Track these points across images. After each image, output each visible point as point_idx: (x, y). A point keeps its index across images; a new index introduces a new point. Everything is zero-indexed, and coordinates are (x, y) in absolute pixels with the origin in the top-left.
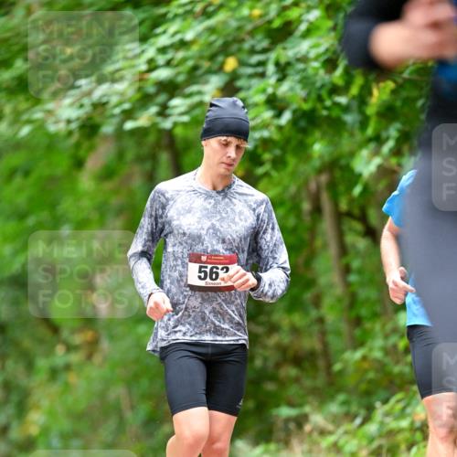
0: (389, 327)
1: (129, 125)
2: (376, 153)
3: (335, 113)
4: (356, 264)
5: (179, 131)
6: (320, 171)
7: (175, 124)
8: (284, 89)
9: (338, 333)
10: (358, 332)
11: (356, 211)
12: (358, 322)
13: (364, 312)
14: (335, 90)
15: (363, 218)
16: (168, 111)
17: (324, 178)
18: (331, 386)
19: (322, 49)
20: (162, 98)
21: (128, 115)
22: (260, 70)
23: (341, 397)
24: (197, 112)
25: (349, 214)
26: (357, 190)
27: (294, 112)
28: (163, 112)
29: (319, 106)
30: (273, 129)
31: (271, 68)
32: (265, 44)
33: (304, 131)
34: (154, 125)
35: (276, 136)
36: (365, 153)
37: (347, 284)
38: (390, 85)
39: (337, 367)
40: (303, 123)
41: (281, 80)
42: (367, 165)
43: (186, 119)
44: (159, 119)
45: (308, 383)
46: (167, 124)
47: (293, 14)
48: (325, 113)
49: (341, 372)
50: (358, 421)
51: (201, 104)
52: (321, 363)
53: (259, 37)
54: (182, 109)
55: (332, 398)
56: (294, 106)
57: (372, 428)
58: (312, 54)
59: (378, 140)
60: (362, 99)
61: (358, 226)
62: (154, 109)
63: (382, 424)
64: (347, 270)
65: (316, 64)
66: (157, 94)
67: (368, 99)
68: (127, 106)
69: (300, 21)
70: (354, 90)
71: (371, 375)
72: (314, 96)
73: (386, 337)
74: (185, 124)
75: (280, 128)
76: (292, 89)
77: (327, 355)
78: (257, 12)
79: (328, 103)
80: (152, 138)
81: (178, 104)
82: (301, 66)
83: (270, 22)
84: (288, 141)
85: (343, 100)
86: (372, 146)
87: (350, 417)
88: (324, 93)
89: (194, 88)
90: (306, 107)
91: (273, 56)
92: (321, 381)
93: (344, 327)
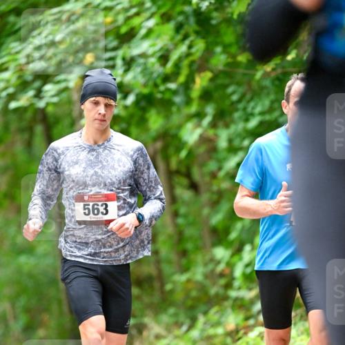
0: (207, 257)
1: (13, 105)
2: (199, 125)
3: (167, 96)
4: (183, 210)
5: (50, 109)
6: (155, 139)
7: (48, 104)
8: (129, 78)
9: (169, 262)
10: (184, 261)
11: (183, 169)
12: (184, 253)
13: (189, 246)
14: (166, 79)
15: (188, 175)
16: (42, 94)
17: (159, 145)
18: (164, 302)
19: (157, 48)
20: (37, 84)
21: (12, 97)
22: (111, 63)
23: (172, 310)
24: (64, 95)
25: (178, 172)
26: (183, 154)
27: (137, 95)
28: (39, 94)
29: (155, 91)
30: (121, 107)
31: (119, 62)
32: (115, 43)
33: (144, 110)
34: (32, 105)
35: (123, 113)
36: (189, 125)
37: (176, 225)
38: (209, 75)
39: (168, 287)
40: (143, 104)
41: (126, 71)
42: (191, 134)
43: (55, 100)
44: (35, 101)
45: (146, 299)
46: (41, 104)
47: (136, 21)
48: (159, 96)
49: (172, 292)
50: (184, 328)
51: (66, 89)
52: (156, 285)
53: (110, 38)
54: (53, 93)
55: (165, 310)
56: (137, 91)
57: (195, 333)
58: (150, 51)
59: (199, 115)
60: (187, 86)
61: (185, 181)
62: (31, 93)
63: (203, 330)
64: (176, 214)
65: (153, 60)
66: (33, 81)
67: (191, 85)
68: (11, 90)
69: (140, 27)
70: (182, 79)
71: (194, 293)
72: (151, 83)
73: (206, 265)
74: (55, 104)
75: (126, 107)
76: (135, 78)
77: (161, 278)
78: (109, 19)
79: (162, 88)
80: (29, 115)
81: (50, 89)
82: (142, 61)
83: (119, 28)
84: (131, 116)
85: (173, 86)
86: (195, 120)
87: (178, 325)
88: (159, 81)
89: (62, 77)
90: (146, 91)
91: (120, 53)
92: (156, 298)
93: (173, 257)
